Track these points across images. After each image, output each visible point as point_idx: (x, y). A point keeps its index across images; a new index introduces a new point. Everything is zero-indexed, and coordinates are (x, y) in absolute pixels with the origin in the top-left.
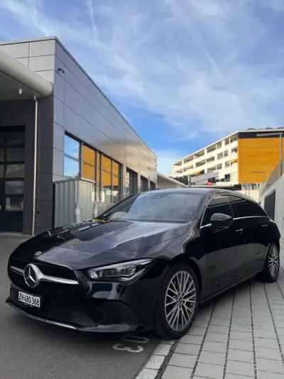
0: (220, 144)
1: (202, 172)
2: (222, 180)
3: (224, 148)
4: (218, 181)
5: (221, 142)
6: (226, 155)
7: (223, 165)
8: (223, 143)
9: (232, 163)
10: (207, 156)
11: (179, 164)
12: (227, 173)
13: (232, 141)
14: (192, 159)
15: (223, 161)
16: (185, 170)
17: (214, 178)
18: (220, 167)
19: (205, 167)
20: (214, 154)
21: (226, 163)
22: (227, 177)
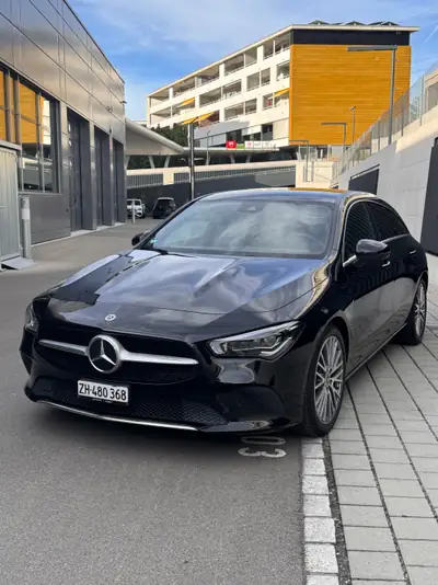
0: (252, 53)
1: (214, 117)
2: (257, 137)
3: (261, 64)
4: (247, 138)
5: (255, 49)
6: (266, 80)
7: (260, 104)
8: (260, 51)
9: (277, 100)
10: (225, 80)
11: (163, 97)
12: (265, 121)
13: (278, 50)
14: (192, 86)
15: (259, 93)
16: (176, 110)
17: (240, 131)
18: (251, 107)
19: (220, 106)
20: (241, 75)
21: (265, 98)
22: (267, 129)
